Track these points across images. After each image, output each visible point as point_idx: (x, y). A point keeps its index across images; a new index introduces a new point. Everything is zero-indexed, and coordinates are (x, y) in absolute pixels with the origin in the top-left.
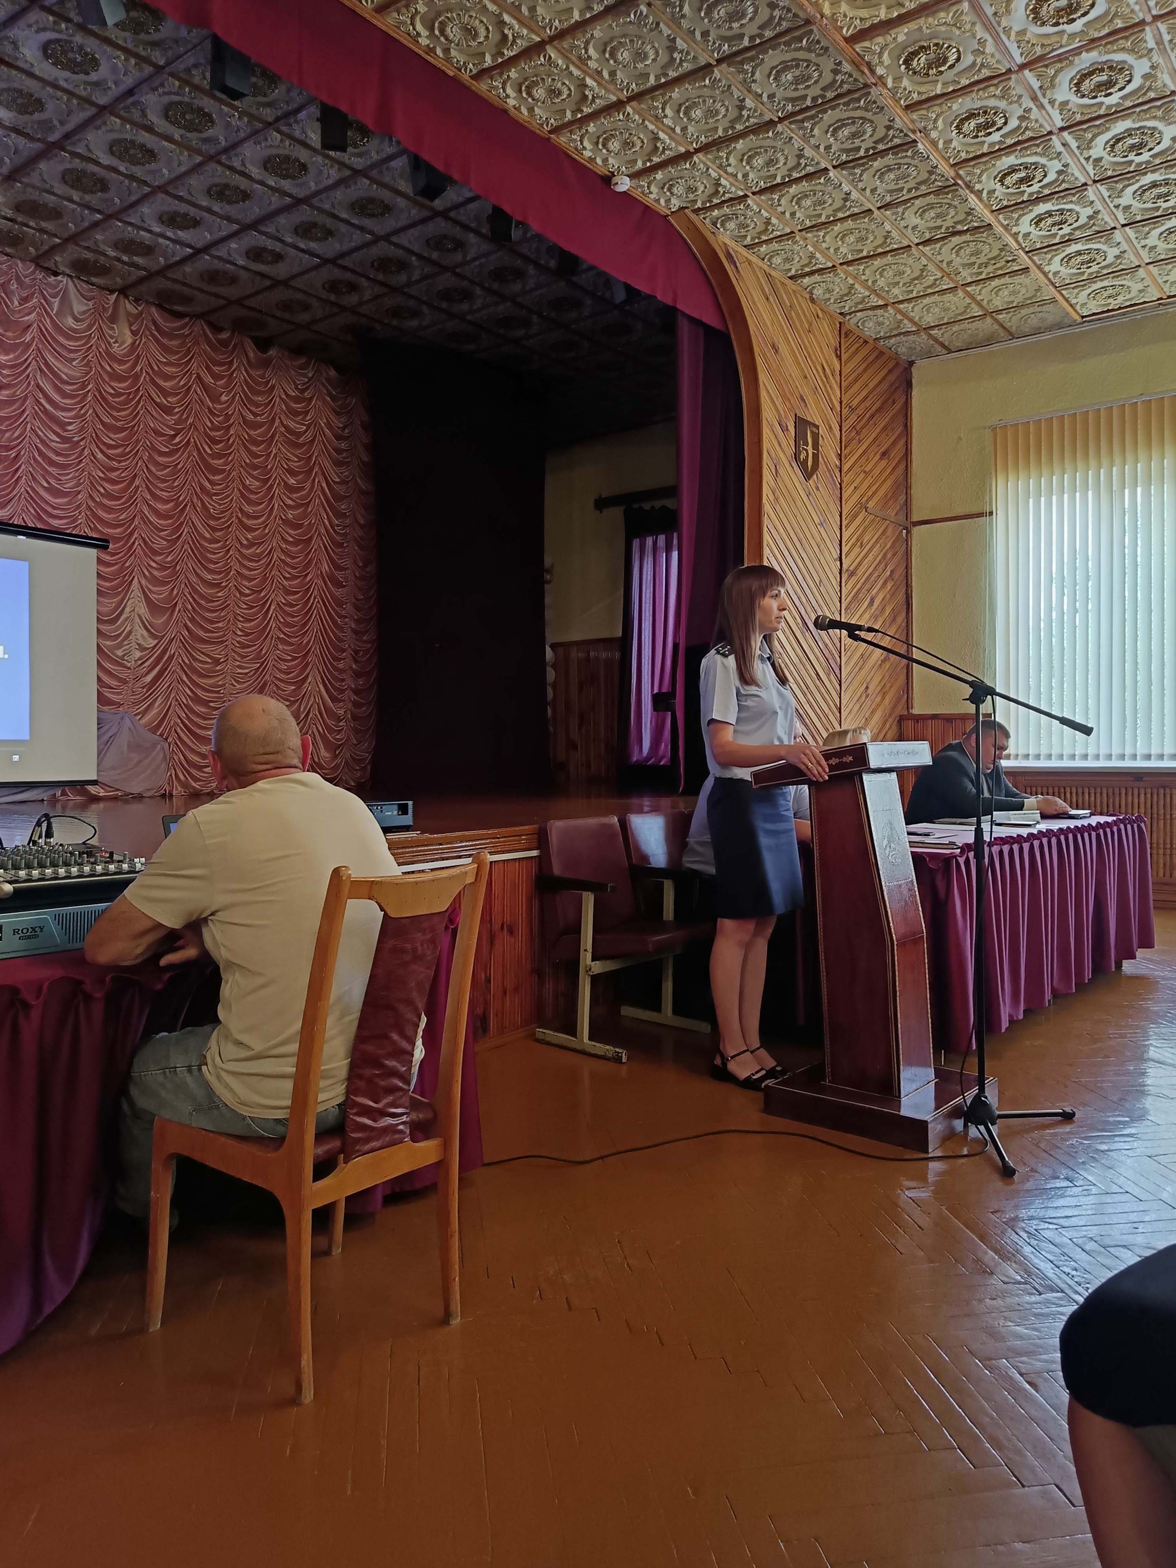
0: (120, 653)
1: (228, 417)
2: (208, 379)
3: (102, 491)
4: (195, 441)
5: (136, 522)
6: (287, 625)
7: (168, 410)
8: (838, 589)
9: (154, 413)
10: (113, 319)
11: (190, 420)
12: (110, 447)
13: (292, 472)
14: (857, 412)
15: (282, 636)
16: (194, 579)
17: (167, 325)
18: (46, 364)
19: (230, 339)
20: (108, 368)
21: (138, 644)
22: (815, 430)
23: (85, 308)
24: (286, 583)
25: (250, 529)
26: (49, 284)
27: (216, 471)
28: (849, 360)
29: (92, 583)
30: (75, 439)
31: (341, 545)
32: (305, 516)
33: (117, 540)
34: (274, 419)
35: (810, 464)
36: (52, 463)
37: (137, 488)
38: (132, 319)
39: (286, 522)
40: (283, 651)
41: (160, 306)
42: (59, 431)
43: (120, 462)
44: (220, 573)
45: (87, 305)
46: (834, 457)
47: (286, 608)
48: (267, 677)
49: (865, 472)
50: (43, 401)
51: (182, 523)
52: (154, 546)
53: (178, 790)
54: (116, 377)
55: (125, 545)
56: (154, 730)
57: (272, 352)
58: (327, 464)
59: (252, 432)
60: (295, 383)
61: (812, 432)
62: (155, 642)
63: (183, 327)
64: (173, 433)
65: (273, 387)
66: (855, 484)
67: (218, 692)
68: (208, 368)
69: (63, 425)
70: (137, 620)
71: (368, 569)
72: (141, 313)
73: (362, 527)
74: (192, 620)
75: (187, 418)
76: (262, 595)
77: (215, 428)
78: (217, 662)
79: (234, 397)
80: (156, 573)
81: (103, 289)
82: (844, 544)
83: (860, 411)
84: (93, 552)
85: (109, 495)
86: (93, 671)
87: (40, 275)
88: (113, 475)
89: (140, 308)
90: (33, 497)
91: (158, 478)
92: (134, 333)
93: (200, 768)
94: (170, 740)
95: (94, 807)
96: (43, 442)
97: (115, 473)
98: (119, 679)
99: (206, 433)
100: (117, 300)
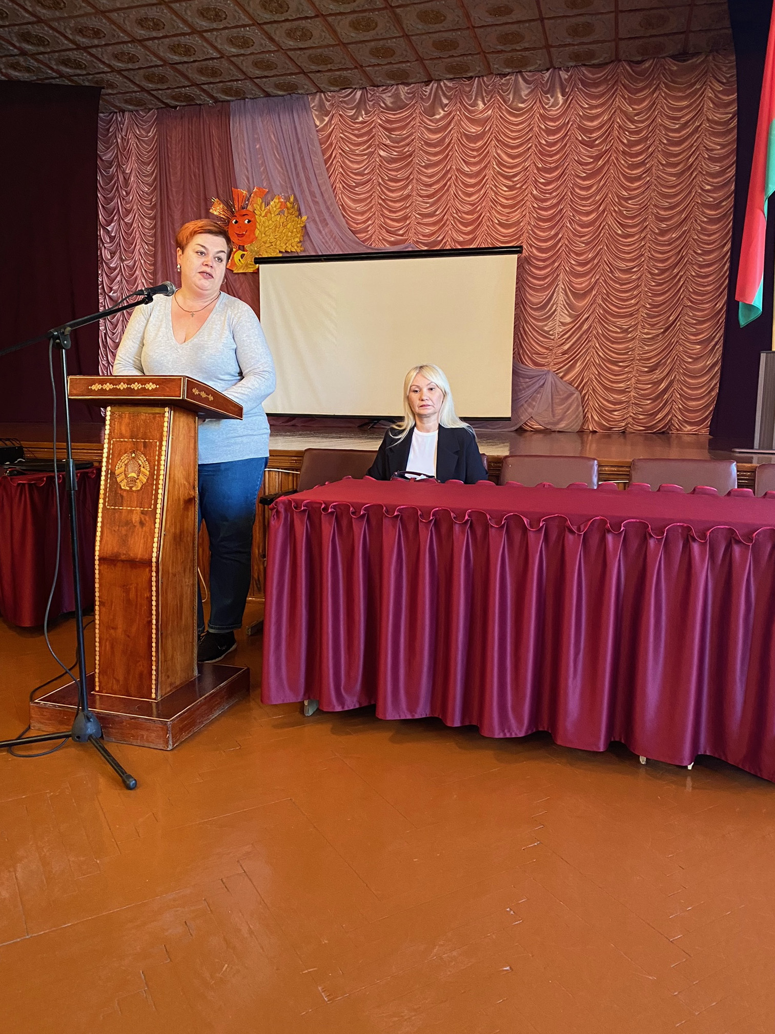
0: (547, 329)
2: (626, 107)
3: (537, 217)
4: (613, 160)
5: (561, 235)
7: (590, 144)
9: (580, 150)
10: (550, 90)
17: (593, 77)
19: (651, 65)
20: (543, 127)
21: (560, 322)
23: (530, 90)
26: (502, 84)
30: (518, 186)
36: (504, 206)
38: (564, 85)
40: (693, 316)
41: (588, 64)
43: (550, 194)
44: (633, 260)
45: (529, 88)
47: (697, 280)
50: (495, 166)
51: (599, 228)
52: (576, 249)
54: (549, 132)
56: (572, 385)
57: (696, 59)
62: (574, 320)
63: (607, 73)
64: (592, 160)
67: (628, 354)
68: (628, 99)
70: (561, 305)
72: (571, 76)
74: (606, 300)
78: (627, 331)
80: (576, 269)
81: (541, 71)
85: (543, 219)
87: (497, 80)
88: (544, 204)
89: (569, 74)
91: (582, 198)
92: (563, 96)
93: (611, 412)
97: (548, 203)
98: (547, 349)
99: (624, 152)
100: (552, 76)
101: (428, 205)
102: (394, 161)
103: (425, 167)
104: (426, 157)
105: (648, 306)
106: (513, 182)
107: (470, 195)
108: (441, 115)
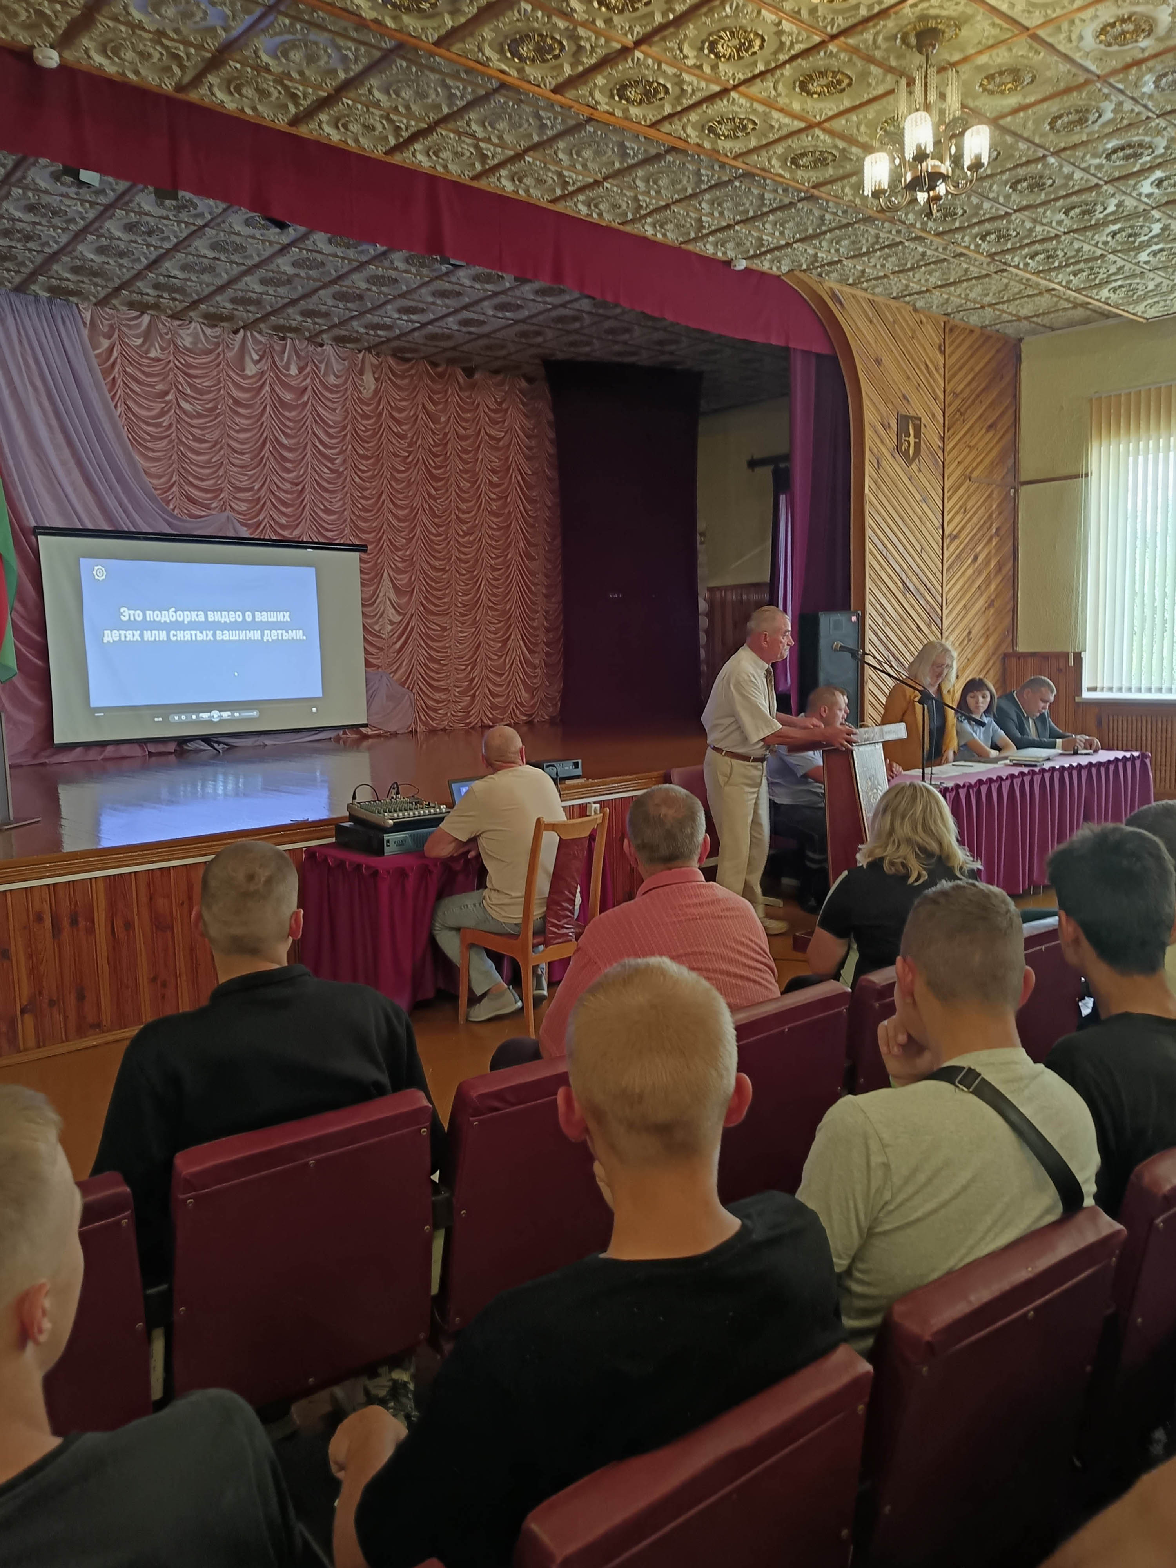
0: (377, 628)
1: (446, 434)
2: (431, 407)
3: (360, 506)
5: (384, 527)
6: (494, 595)
8: (940, 554)
9: (394, 441)
10: (361, 372)
11: (419, 442)
12: (363, 472)
13: (494, 472)
14: (961, 396)
15: (491, 604)
16: (426, 567)
17: (398, 368)
18: (319, 415)
19: (446, 371)
20: (360, 410)
21: (390, 621)
22: (917, 422)
23: (342, 367)
24: (493, 562)
25: (464, 522)
26: (318, 354)
27: (438, 479)
28: (953, 353)
29: (357, 578)
30: (341, 470)
31: (532, 526)
32: (505, 505)
33: (372, 543)
34: (480, 430)
35: (911, 452)
36: (326, 490)
37: (384, 501)
38: (375, 369)
39: (492, 513)
40: (493, 616)
41: (394, 355)
42: (329, 465)
43: (371, 482)
44: (443, 560)
45: (343, 364)
46: (937, 440)
47: (493, 582)
48: (481, 637)
49: (969, 447)
50: (318, 444)
51: (416, 525)
52: (397, 544)
53: (421, 728)
54: (366, 417)
55: (377, 545)
56: (403, 684)
57: (477, 376)
58: (521, 460)
59: (463, 443)
60: (495, 398)
61: (914, 424)
62: (401, 618)
63: (411, 368)
64: (407, 454)
65: (478, 405)
66: (959, 459)
67: (446, 652)
68: (430, 398)
69: (332, 461)
70: (388, 602)
71: (555, 543)
72: (381, 363)
73: (549, 508)
74: (426, 598)
75: (417, 439)
76: (475, 573)
77: (436, 445)
78: (444, 629)
79: (450, 417)
80: (399, 565)
81: (354, 350)
82: (946, 514)
83: (964, 395)
84: (357, 554)
85: (365, 510)
86: (361, 644)
87: (311, 348)
88: (366, 493)
89: (380, 360)
90: (315, 519)
91: (397, 491)
92: (377, 380)
93: (435, 711)
94: (414, 690)
95: (365, 744)
96: (319, 475)
97: (368, 492)
98: (378, 648)
99: (430, 450)
100: (364, 357)
101: (246, 478)
102: (199, 416)
103: (238, 431)
104: (237, 419)
105: (459, 605)
106: (333, 464)
107: (288, 471)
108: (254, 372)
